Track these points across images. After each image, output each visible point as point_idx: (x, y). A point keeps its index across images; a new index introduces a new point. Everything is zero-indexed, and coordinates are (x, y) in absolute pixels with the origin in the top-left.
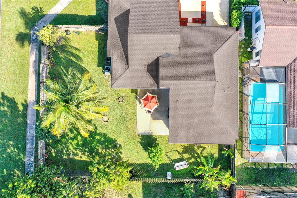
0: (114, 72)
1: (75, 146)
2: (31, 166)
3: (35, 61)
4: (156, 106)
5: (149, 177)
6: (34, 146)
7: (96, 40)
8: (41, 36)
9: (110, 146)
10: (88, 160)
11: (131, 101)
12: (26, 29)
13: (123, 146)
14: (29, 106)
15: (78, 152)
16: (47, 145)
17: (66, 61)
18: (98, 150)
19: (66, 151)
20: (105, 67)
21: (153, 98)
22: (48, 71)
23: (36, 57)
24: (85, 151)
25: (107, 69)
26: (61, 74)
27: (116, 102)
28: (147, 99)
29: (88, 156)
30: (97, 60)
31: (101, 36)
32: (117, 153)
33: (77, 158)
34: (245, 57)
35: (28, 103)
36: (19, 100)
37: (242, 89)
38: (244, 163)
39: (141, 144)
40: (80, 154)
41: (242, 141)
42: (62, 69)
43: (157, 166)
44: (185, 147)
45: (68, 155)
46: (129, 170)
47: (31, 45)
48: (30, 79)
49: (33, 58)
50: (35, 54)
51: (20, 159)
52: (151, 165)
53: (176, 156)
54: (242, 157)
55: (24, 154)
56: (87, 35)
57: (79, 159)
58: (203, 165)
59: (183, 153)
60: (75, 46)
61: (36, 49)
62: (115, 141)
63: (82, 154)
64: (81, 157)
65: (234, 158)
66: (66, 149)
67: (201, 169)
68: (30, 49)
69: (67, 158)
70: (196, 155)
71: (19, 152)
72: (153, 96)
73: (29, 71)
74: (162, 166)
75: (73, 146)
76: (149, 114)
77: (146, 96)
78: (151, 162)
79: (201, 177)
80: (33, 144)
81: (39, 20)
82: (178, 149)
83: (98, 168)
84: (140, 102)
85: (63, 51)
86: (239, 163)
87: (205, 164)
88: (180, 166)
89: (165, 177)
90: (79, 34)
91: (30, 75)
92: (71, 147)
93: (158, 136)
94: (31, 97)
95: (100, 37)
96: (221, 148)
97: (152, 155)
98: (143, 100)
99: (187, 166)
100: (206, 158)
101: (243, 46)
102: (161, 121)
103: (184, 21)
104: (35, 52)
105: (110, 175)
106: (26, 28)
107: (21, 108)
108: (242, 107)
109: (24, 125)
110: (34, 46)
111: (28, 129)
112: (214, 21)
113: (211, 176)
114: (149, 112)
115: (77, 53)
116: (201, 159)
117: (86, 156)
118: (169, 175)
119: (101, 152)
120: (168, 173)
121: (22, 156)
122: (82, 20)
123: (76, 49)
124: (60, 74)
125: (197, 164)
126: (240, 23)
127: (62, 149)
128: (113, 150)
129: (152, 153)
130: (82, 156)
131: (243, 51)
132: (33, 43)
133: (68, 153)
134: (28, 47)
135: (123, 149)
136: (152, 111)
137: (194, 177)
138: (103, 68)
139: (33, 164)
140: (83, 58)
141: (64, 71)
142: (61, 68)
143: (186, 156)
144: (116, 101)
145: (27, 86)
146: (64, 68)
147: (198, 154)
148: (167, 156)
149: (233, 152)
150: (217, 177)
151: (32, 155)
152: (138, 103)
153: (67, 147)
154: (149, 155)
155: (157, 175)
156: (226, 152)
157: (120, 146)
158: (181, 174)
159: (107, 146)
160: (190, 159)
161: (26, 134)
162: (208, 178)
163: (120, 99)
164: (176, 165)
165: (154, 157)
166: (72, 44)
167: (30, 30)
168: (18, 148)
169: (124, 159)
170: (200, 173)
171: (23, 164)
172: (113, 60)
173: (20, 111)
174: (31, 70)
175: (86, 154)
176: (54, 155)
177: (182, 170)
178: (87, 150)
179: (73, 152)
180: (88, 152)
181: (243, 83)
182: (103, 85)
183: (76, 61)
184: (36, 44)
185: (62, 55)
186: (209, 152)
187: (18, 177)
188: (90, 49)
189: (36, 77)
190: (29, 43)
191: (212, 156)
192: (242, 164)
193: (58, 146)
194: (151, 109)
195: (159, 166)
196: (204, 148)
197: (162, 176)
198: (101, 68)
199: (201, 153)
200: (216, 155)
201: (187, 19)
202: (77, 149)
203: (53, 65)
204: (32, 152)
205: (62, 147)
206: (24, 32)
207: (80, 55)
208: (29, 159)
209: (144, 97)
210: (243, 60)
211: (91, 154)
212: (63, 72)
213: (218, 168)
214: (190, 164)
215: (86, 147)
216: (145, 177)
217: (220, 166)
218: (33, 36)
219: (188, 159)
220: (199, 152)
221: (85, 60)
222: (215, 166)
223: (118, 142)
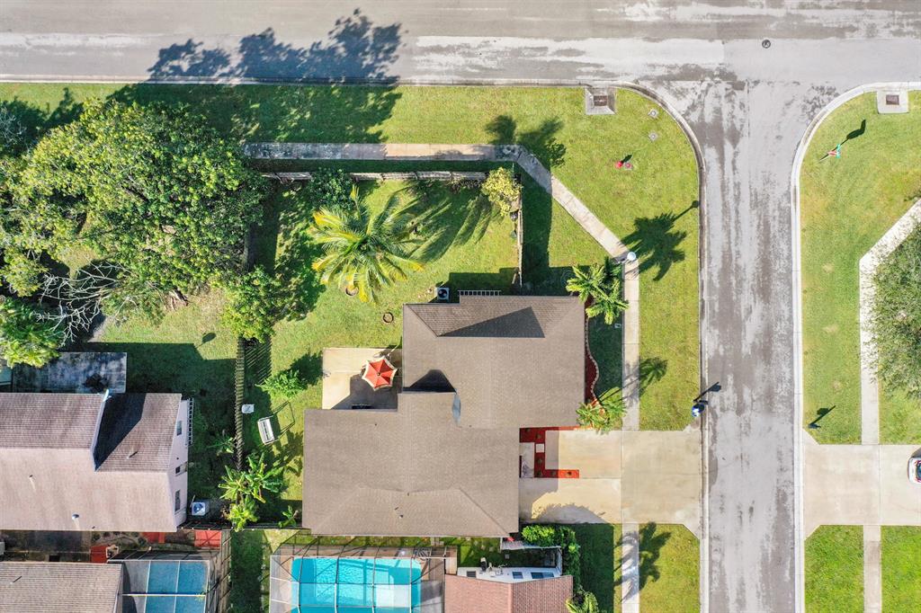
0: (431, 309)
1: (301, 233)
2: (265, 154)
3: (460, 154)
4: (372, 385)
5: (245, 371)
6: (302, 158)
7: (501, 270)
8: (497, 175)
9: (302, 298)
10: (277, 258)
11: (386, 337)
12: (521, 135)
13: (302, 322)
14: (376, 146)
15: (291, 240)
16: (304, 182)
17: (461, 214)
18: (295, 276)
19: (292, 217)
20: (447, 289)
21: (387, 379)
22: (441, 180)
23: (468, 156)
24: (293, 253)
25: (444, 292)
26: (437, 204)
27: (383, 310)
28: (384, 368)
29: (284, 258)
30: (462, 271)
31: (509, 277)
32: (288, 312)
33: (280, 236)
34: (470, 552)
35: (382, 144)
36: (387, 127)
37: (408, 547)
38: (270, 548)
39: (306, 357)
40: (287, 243)
41: (311, 545)
42: (444, 205)
43: (264, 388)
44: (299, 438)
45: (285, 222)
46: (256, 337)
47: (490, 145)
48: (427, 145)
49: (466, 150)
50: (474, 153)
51: (277, 132)
52: (268, 375)
53: (284, 422)
54: (281, 544)
55: (287, 140)
56: (511, 252)
57: (278, 241)
58: (265, 472)
59: (290, 435)
60: (489, 229)
61: (484, 156)
62: (312, 308)
63: (287, 247)
64: (281, 245)
65: (279, 528)
66: (297, 216)
67: (259, 468)
68: (483, 145)
69: (280, 219)
70: (286, 458)
71: (290, 130)
72: (392, 378)
73: (442, 143)
74: (266, 396)
75: (302, 229)
76: (360, 372)
77: (392, 366)
78: (272, 376)
79: (245, 467)
80: (306, 155)
81: (540, 160)
82: (296, 425)
83: (259, 285)
84: (382, 354)
85: (479, 207)
86: (270, 539)
87: (268, 474)
88: (264, 429)
89: (246, 401)
90: (511, 236)
91: (434, 146)
92: (300, 225)
93: (321, 389)
94: (393, 150)
95: (506, 276)
96: (297, 504)
97: (284, 377)
98: (384, 361)
99: (264, 441)
100: (280, 476)
101: (491, 549)
102: (349, 394)
103: (539, 437)
104: (477, 153)
105: (248, 307)
106: (524, 136)
107: (372, 130)
108: (375, 546)
109: (341, 139)
110: (489, 150)
111: (333, 146)
112: (540, 494)
113: (246, 485)
114: (363, 371)
115: (476, 234)
116: (278, 467)
117: (283, 254)
118: (248, 409)
119: (290, 283)
120: (252, 406)
121: (284, 136)
122: (539, 241)
123: (484, 231)
124: (437, 201)
125: (269, 461)
126: (529, 543)
127: (296, 210)
128: (294, 304)
129: (288, 377)
130: (284, 248)
131: (480, 550)
132: (495, 149)
133: (290, 220)
134: (486, 139)
135: (296, 323)
136: (363, 378)
137: (245, 455)
138: (446, 285)
139: (268, 157)
140: (467, 245)
141: (441, 211)
142: (447, 203)
143: (284, 440)
144: (386, 308)
145: (412, 142)
146: (447, 210)
147: (288, 461)
148: (284, 405)
149: (289, 527)
150: (244, 496)
151: (286, 155)
152: (383, 350)
153: (300, 219)
154: (285, 372)
155: (248, 386)
156: (289, 514)
157: (302, 319)
158: (250, 431)
159: (303, 294)
160: (279, 448)
161: (324, 142)
162: (242, 478)
163: (389, 317)
164: (268, 422)
165: (281, 382)
166: (492, 224)
167: (520, 143)
168: (297, 128)
169: (277, 326)
170: (251, 465)
171: (270, 139)
172: (454, 307)
173: (367, 129)
174: (444, 148)
175: (287, 255)
176: (286, 195)
177: (258, 432)
178: (295, 256)
179: (291, 230)
180: (291, 257)
181: (419, 547)
182: (415, 285)
183: (459, 233)
184: (494, 156)
185: (471, 204)
186: (291, 483)
187: (246, 130)
188: (484, 258)
189: (430, 157)
190: (494, 142)
191: (284, 488)
192: (268, 544)
193: (301, 201)
194: (367, 376)
195: (264, 390)
196: (298, 474)
197: (247, 395)
198: (446, 280)
199: (289, 468)
200: (284, 496)
201: (543, 441)
202: (297, 238)
203: (453, 189)
204: (290, 155)
205: (300, 210)
206: (515, 132)
207: (472, 240)
208: (277, 151)
209: (388, 363)
210: (465, 550)
211: (288, 264)
212: (440, 209)
213: (260, 499)
214: (268, 448)
215: (300, 253)
216: (245, 364)
217: (264, 502)
218: (509, 149)
219: (278, 444)
220: (291, 464)
221: (461, 249)
222: (264, 493)
223: (309, 314)
